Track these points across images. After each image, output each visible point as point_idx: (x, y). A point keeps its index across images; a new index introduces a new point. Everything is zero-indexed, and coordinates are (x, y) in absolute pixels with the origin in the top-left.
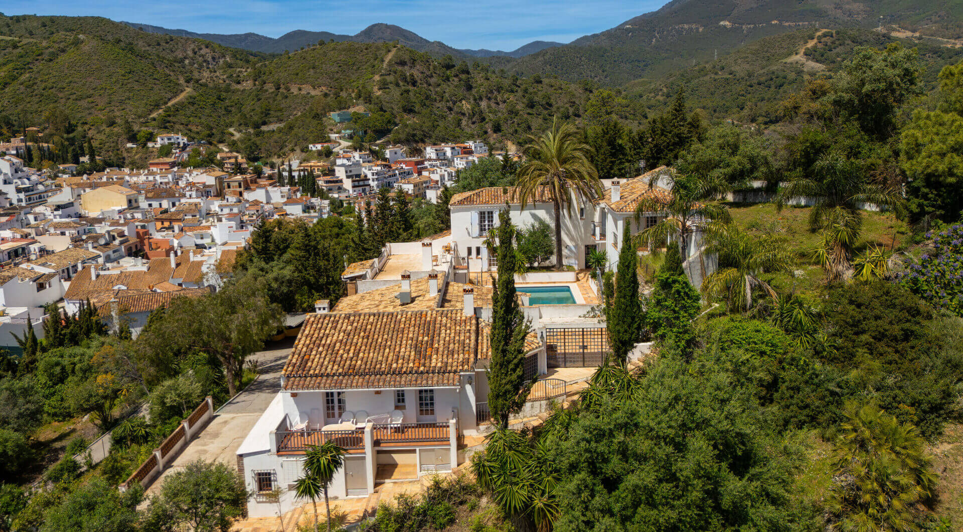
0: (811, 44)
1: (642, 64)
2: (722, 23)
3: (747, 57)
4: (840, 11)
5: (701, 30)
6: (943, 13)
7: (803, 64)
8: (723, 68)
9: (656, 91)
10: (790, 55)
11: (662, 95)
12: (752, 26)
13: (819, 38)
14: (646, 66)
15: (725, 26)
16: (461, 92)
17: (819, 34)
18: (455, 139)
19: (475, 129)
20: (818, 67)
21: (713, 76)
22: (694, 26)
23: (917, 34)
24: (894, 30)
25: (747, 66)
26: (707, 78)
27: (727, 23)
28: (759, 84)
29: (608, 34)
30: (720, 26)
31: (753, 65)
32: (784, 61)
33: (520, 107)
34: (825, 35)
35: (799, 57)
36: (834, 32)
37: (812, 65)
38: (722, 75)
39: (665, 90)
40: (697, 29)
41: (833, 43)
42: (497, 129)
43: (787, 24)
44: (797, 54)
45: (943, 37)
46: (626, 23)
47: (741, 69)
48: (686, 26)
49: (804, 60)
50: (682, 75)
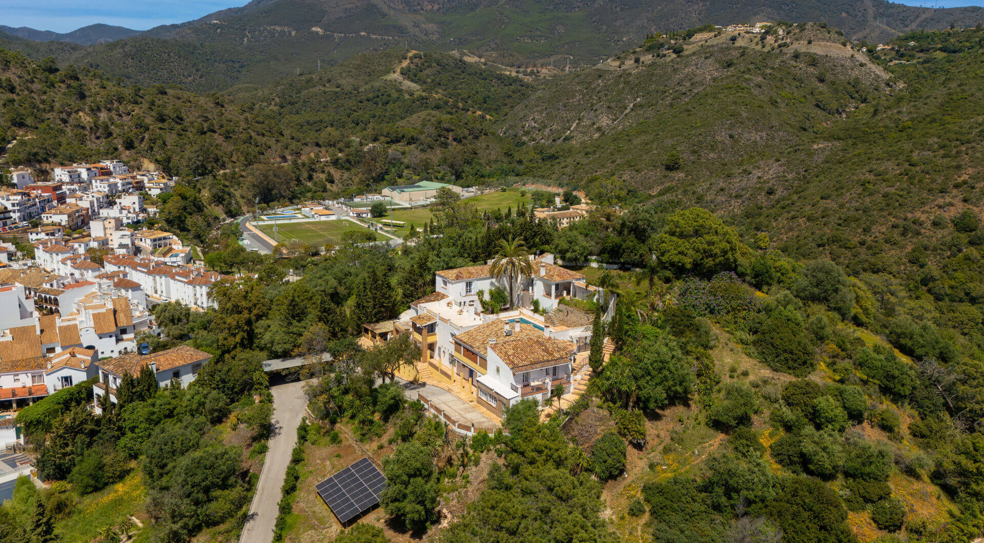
0: (405, 64)
1: (237, 65)
2: (314, 29)
3: (350, 71)
4: (417, 29)
5: (293, 33)
6: (498, 42)
7: (400, 83)
8: (329, 81)
9: (269, 101)
10: (388, 72)
11: (275, 105)
12: (343, 35)
13: (411, 58)
14: (242, 67)
15: (317, 33)
16: (73, 102)
17: (410, 55)
18: (86, 158)
19: (102, 144)
20: (414, 86)
21: (321, 88)
22: (286, 29)
23: (483, 60)
24: (466, 55)
25: (351, 80)
26: (316, 89)
27: (319, 30)
28: (368, 100)
29: (192, 27)
30: (312, 32)
31: (357, 79)
32: (384, 78)
33: (148, 120)
34: (415, 56)
35: (396, 76)
36: (422, 53)
37: (408, 84)
38: (330, 88)
39: (277, 100)
40: (290, 32)
41: (423, 64)
42: (129, 145)
43: (374, 37)
44: (394, 72)
45: (502, 64)
46: (209, 17)
47: (347, 83)
48: (278, 28)
49: (401, 78)
50: (291, 85)
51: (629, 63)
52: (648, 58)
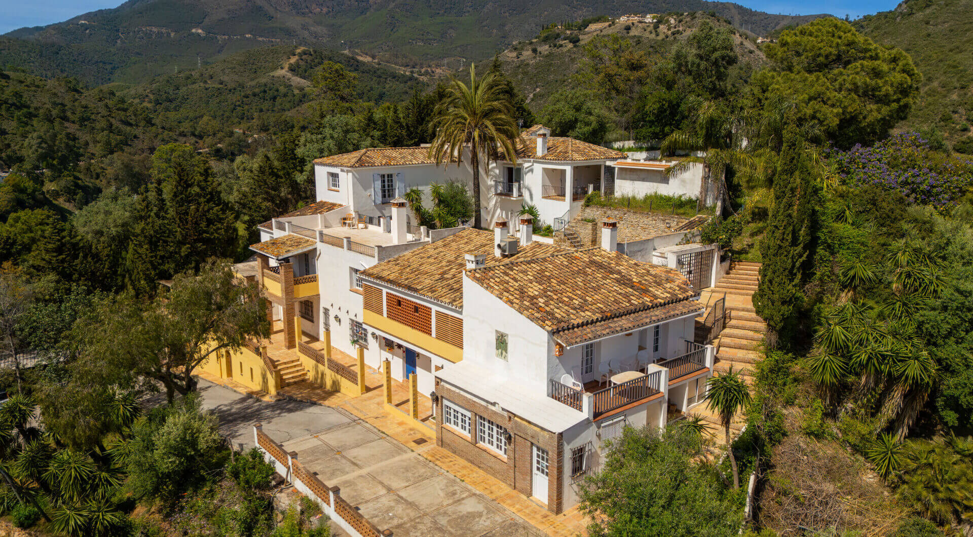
0: (293, 60)
1: (109, 67)
2: (194, 31)
3: (234, 68)
4: (306, 32)
5: (172, 34)
6: (390, 44)
7: (289, 79)
8: (211, 77)
9: (142, 98)
10: (276, 69)
11: (150, 102)
12: (226, 37)
13: (300, 55)
14: (114, 68)
15: (199, 35)
17: (298, 51)
20: (304, 82)
21: (202, 84)
22: (164, 30)
23: (376, 61)
24: (358, 54)
25: (236, 78)
26: (196, 86)
27: (200, 31)
28: (255, 95)
29: (59, 28)
30: (193, 34)
31: (242, 76)
32: (271, 74)
34: (304, 53)
35: (283, 72)
36: (311, 50)
37: (296, 80)
38: (211, 85)
39: (152, 96)
40: (169, 35)
41: (313, 61)
43: (260, 39)
44: (282, 68)
45: (395, 64)
46: (79, 18)
47: (230, 79)
48: (155, 30)
49: (289, 75)
50: (168, 81)
51: (527, 53)
52: (544, 49)
